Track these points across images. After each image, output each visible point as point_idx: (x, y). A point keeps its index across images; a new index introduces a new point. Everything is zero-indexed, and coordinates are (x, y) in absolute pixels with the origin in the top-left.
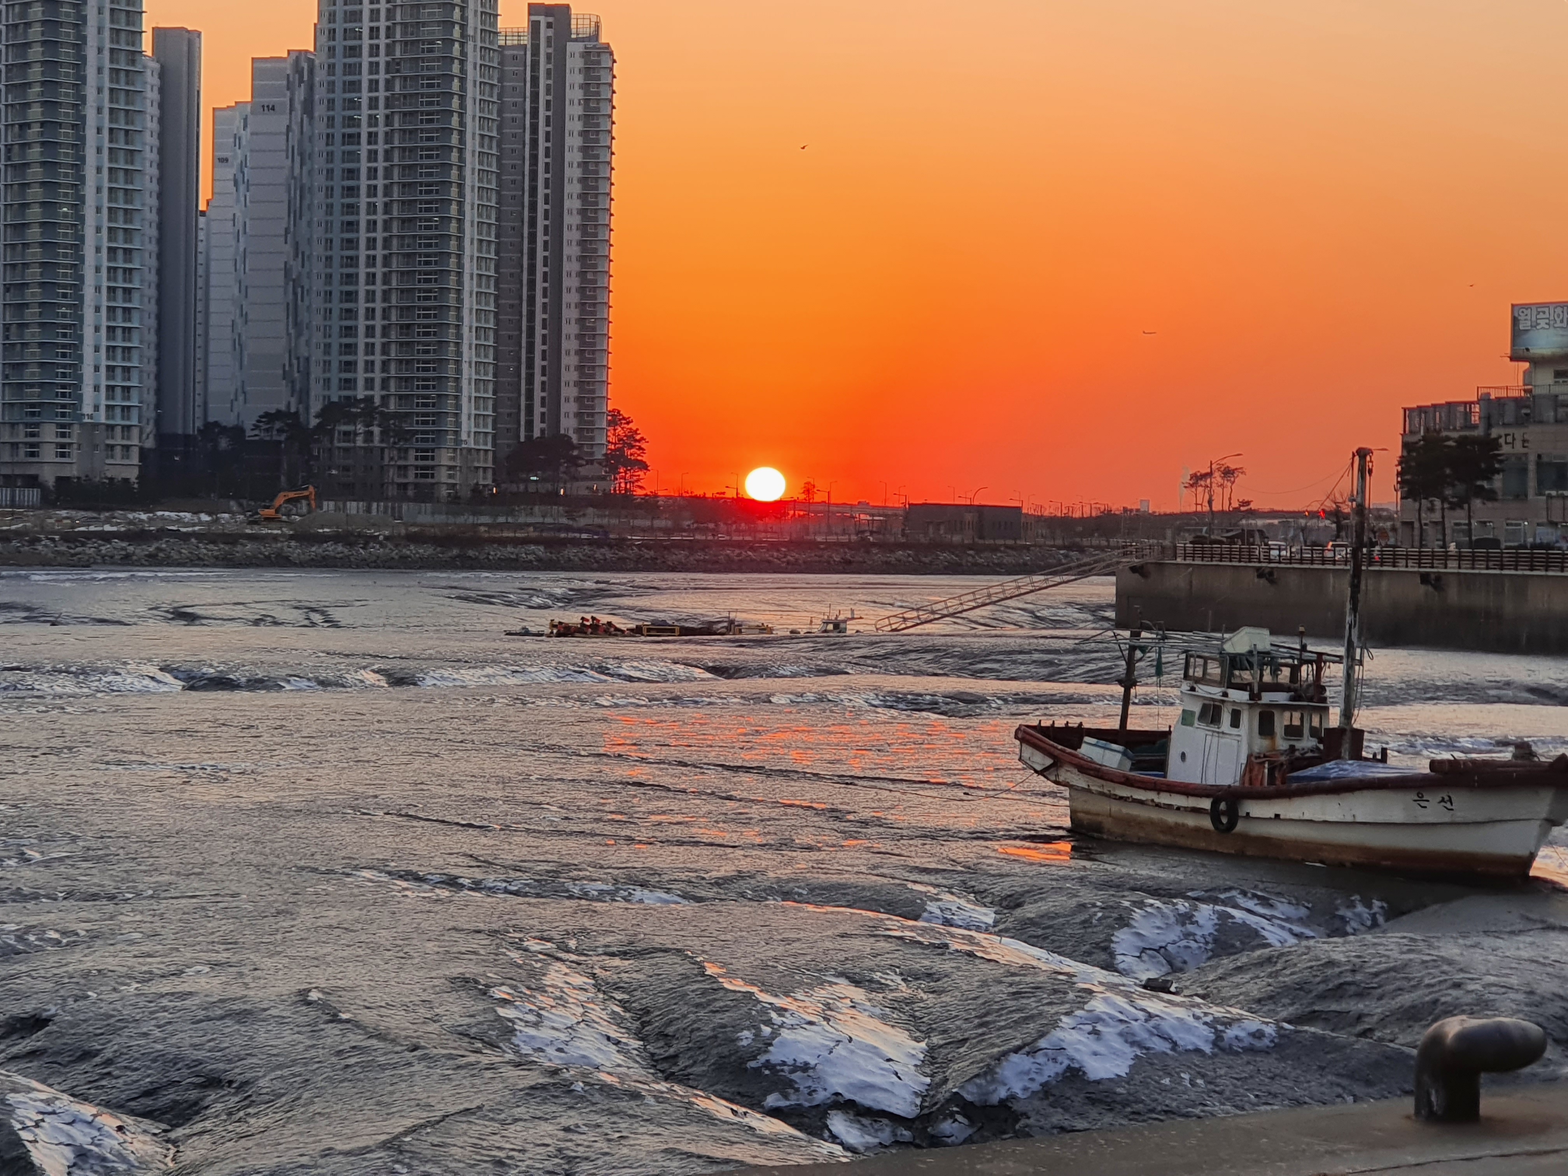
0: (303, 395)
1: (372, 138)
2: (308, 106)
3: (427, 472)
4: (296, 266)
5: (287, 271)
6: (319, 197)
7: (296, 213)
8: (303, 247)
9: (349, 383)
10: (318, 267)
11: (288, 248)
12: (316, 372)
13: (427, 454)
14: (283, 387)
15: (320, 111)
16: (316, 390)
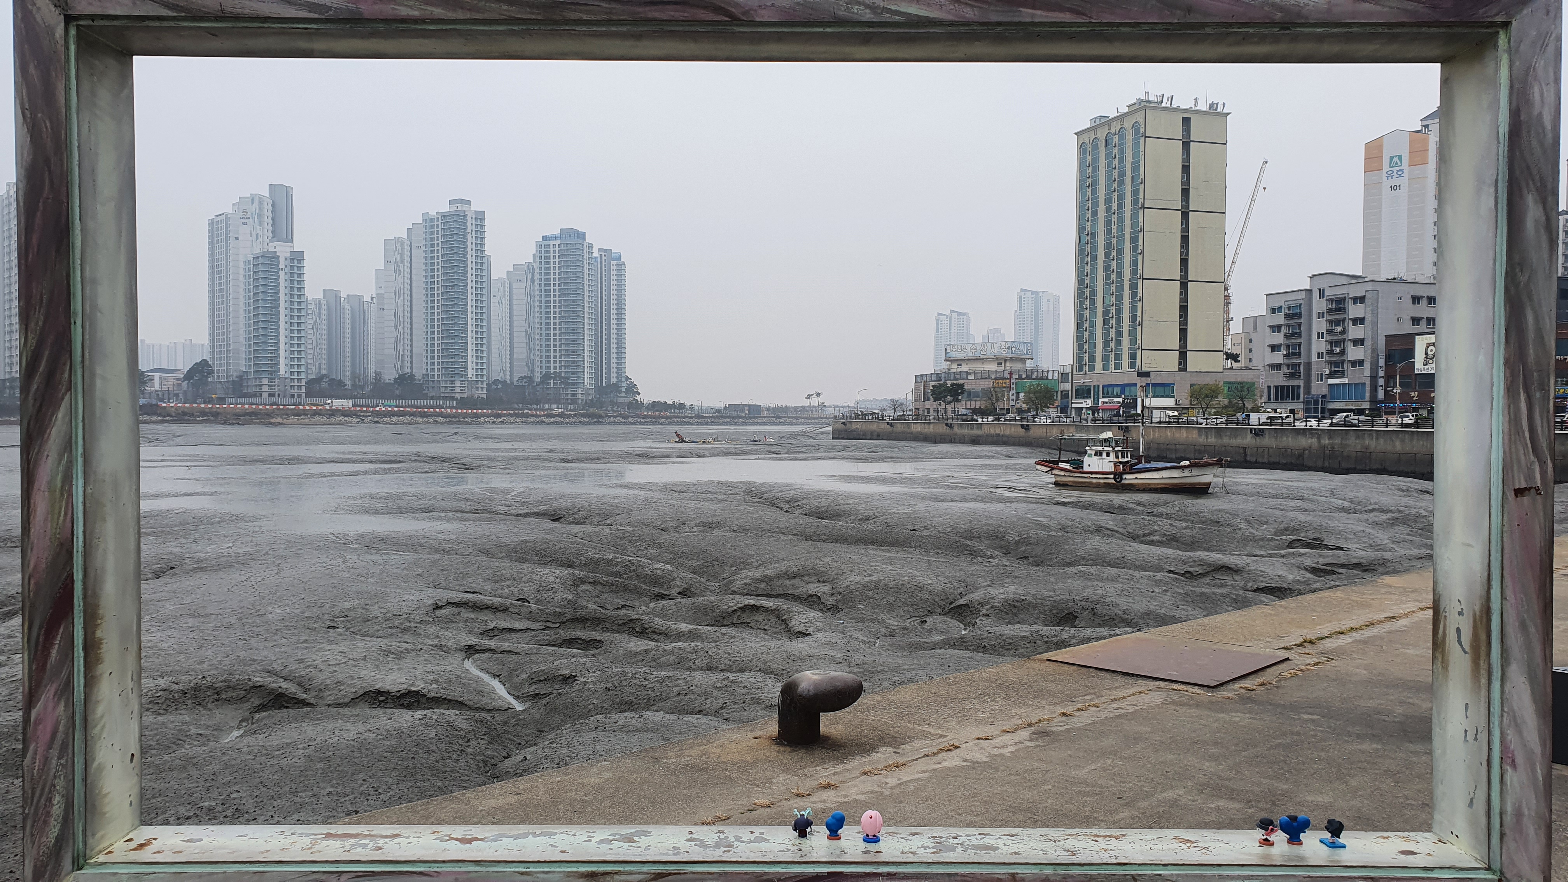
0: (533, 371)
1: (554, 290)
2: (532, 280)
3: (574, 395)
4: (529, 331)
5: (526, 332)
6: (537, 309)
7: (528, 314)
8: (532, 324)
9: (549, 367)
10: (538, 331)
11: (527, 325)
12: (537, 364)
13: (574, 389)
14: (526, 369)
15: (537, 282)
16: (537, 369)
